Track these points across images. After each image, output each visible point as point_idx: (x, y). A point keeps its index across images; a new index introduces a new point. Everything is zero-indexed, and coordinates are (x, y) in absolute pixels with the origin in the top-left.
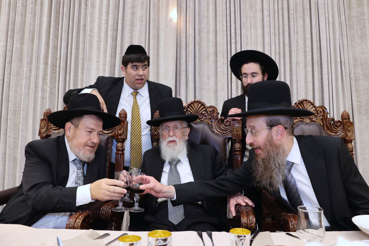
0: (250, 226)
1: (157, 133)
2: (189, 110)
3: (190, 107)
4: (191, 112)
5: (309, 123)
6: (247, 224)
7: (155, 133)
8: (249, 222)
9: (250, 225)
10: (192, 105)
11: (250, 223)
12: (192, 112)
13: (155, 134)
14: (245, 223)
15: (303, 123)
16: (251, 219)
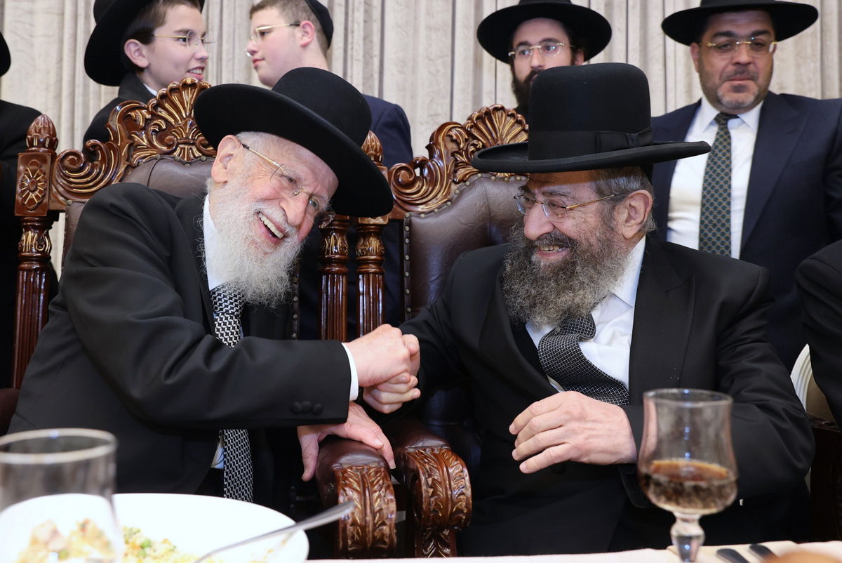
0: (374, 537)
1: (37, 196)
2: (164, 114)
3: (167, 105)
4: (170, 123)
5: (506, 179)
6: (364, 528)
7: (32, 196)
8: (369, 518)
9: (374, 530)
10: (175, 98)
11: (374, 525)
12: (172, 121)
13: (32, 200)
14: (354, 523)
15: (490, 178)
16: (379, 505)
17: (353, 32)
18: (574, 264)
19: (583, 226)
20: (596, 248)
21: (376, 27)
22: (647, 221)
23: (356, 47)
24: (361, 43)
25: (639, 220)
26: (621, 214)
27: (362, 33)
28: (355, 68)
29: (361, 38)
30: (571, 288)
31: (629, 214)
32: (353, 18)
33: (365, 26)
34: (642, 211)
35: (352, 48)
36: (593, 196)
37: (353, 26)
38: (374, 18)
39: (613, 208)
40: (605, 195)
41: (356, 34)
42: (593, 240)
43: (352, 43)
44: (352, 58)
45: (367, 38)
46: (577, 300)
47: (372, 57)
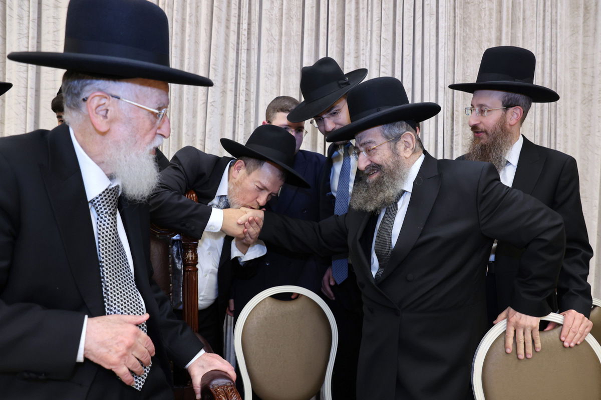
17: (239, 107)
18: (383, 177)
19: (383, 158)
20: (392, 166)
21: (253, 104)
22: (415, 147)
23: (240, 116)
24: (243, 114)
25: (411, 148)
26: (401, 146)
27: (244, 109)
28: (239, 129)
29: (244, 111)
30: (381, 191)
31: (405, 146)
32: (239, 99)
33: (246, 105)
34: (411, 142)
35: (238, 117)
36: (384, 140)
37: (239, 104)
38: (252, 99)
39: (396, 144)
40: (389, 139)
41: (240, 108)
42: (390, 163)
43: (239, 114)
44: (238, 123)
45: (247, 111)
46: (386, 195)
47: (250, 122)
